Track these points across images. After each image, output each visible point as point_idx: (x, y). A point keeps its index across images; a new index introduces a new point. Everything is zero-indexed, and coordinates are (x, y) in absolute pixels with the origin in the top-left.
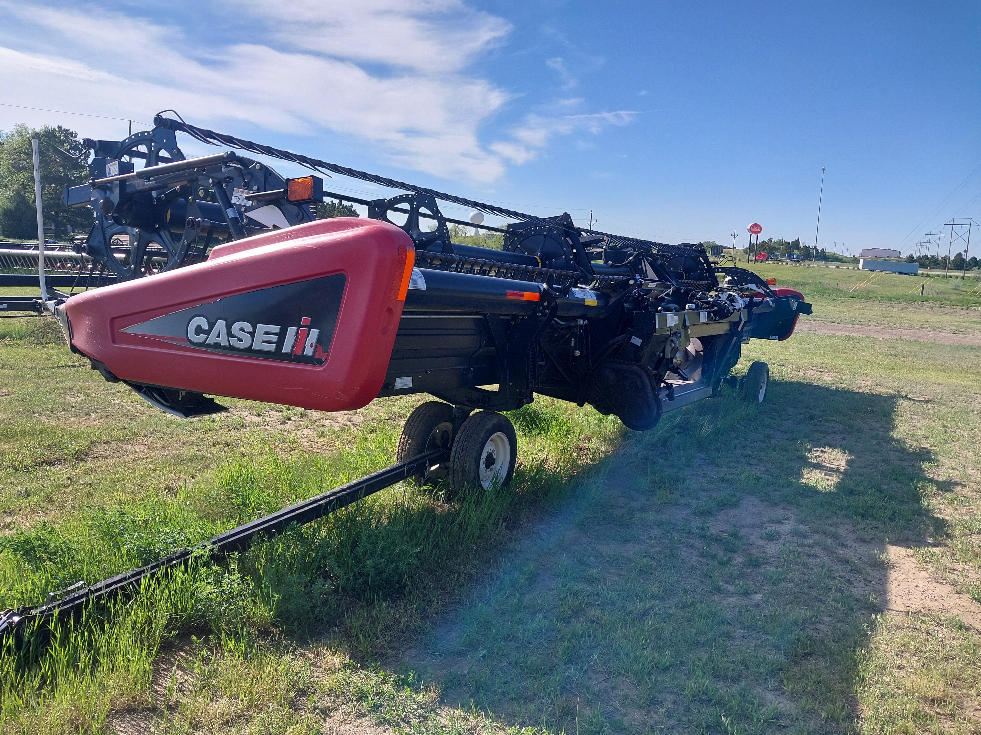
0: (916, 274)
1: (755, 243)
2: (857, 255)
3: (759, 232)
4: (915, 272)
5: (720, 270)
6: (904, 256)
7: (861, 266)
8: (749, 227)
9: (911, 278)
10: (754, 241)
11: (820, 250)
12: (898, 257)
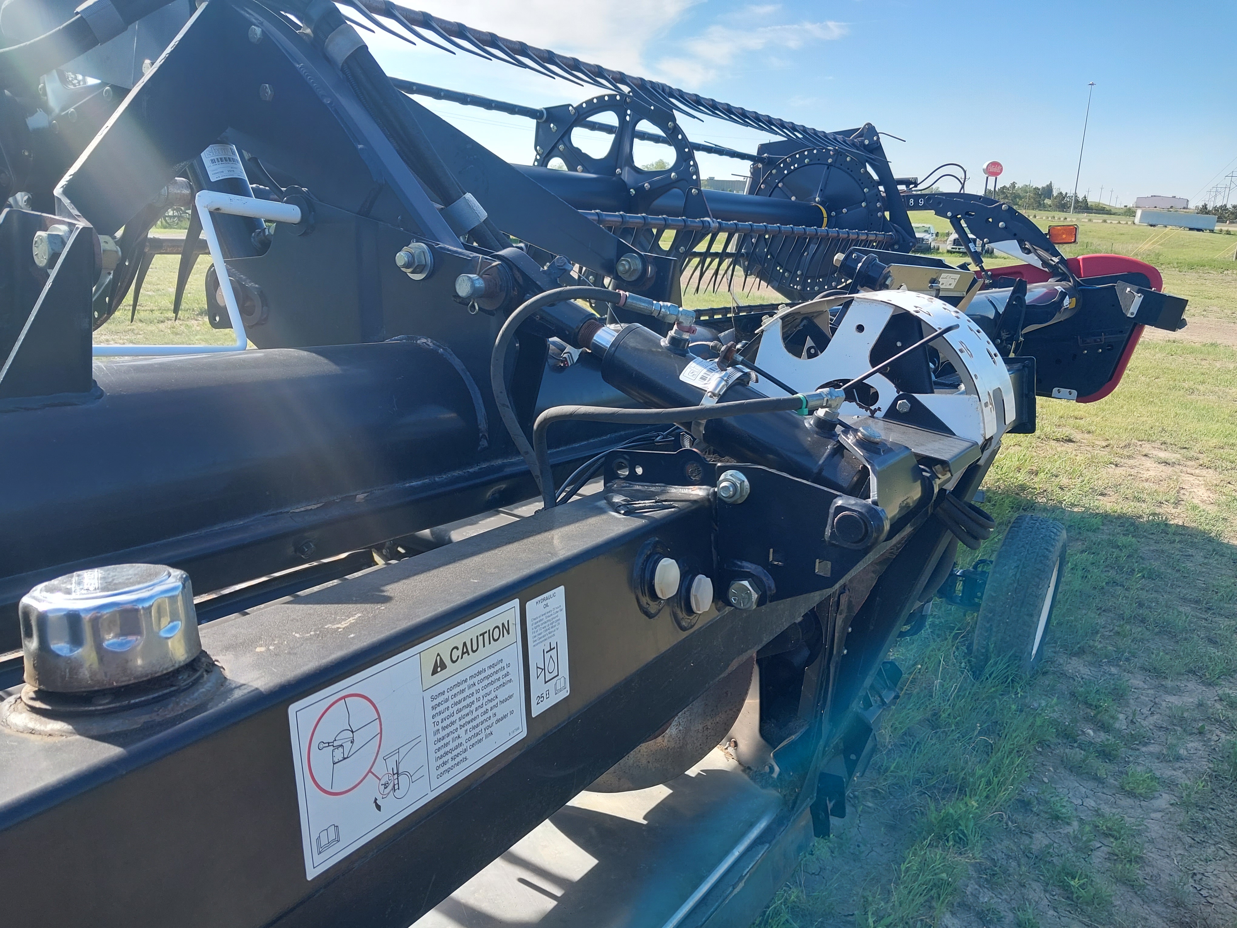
0: (1212, 231)
1: (993, 190)
2: (1130, 205)
3: (999, 174)
4: (1211, 228)
5: (921, 202)
6: (1192, 206)
7: (1137, 220)
8: (985, 166)
9: (1206, 235)
10: (991, 187)
11: (1080, 200)
12: (1184, 208)
